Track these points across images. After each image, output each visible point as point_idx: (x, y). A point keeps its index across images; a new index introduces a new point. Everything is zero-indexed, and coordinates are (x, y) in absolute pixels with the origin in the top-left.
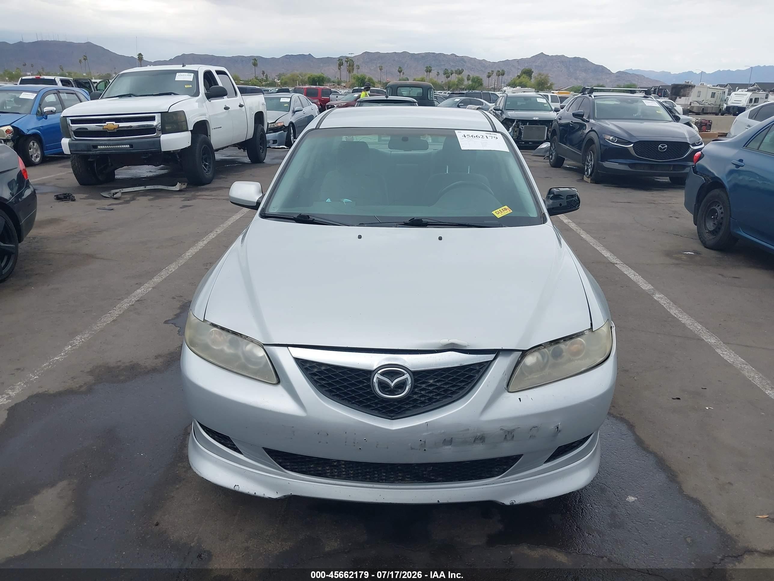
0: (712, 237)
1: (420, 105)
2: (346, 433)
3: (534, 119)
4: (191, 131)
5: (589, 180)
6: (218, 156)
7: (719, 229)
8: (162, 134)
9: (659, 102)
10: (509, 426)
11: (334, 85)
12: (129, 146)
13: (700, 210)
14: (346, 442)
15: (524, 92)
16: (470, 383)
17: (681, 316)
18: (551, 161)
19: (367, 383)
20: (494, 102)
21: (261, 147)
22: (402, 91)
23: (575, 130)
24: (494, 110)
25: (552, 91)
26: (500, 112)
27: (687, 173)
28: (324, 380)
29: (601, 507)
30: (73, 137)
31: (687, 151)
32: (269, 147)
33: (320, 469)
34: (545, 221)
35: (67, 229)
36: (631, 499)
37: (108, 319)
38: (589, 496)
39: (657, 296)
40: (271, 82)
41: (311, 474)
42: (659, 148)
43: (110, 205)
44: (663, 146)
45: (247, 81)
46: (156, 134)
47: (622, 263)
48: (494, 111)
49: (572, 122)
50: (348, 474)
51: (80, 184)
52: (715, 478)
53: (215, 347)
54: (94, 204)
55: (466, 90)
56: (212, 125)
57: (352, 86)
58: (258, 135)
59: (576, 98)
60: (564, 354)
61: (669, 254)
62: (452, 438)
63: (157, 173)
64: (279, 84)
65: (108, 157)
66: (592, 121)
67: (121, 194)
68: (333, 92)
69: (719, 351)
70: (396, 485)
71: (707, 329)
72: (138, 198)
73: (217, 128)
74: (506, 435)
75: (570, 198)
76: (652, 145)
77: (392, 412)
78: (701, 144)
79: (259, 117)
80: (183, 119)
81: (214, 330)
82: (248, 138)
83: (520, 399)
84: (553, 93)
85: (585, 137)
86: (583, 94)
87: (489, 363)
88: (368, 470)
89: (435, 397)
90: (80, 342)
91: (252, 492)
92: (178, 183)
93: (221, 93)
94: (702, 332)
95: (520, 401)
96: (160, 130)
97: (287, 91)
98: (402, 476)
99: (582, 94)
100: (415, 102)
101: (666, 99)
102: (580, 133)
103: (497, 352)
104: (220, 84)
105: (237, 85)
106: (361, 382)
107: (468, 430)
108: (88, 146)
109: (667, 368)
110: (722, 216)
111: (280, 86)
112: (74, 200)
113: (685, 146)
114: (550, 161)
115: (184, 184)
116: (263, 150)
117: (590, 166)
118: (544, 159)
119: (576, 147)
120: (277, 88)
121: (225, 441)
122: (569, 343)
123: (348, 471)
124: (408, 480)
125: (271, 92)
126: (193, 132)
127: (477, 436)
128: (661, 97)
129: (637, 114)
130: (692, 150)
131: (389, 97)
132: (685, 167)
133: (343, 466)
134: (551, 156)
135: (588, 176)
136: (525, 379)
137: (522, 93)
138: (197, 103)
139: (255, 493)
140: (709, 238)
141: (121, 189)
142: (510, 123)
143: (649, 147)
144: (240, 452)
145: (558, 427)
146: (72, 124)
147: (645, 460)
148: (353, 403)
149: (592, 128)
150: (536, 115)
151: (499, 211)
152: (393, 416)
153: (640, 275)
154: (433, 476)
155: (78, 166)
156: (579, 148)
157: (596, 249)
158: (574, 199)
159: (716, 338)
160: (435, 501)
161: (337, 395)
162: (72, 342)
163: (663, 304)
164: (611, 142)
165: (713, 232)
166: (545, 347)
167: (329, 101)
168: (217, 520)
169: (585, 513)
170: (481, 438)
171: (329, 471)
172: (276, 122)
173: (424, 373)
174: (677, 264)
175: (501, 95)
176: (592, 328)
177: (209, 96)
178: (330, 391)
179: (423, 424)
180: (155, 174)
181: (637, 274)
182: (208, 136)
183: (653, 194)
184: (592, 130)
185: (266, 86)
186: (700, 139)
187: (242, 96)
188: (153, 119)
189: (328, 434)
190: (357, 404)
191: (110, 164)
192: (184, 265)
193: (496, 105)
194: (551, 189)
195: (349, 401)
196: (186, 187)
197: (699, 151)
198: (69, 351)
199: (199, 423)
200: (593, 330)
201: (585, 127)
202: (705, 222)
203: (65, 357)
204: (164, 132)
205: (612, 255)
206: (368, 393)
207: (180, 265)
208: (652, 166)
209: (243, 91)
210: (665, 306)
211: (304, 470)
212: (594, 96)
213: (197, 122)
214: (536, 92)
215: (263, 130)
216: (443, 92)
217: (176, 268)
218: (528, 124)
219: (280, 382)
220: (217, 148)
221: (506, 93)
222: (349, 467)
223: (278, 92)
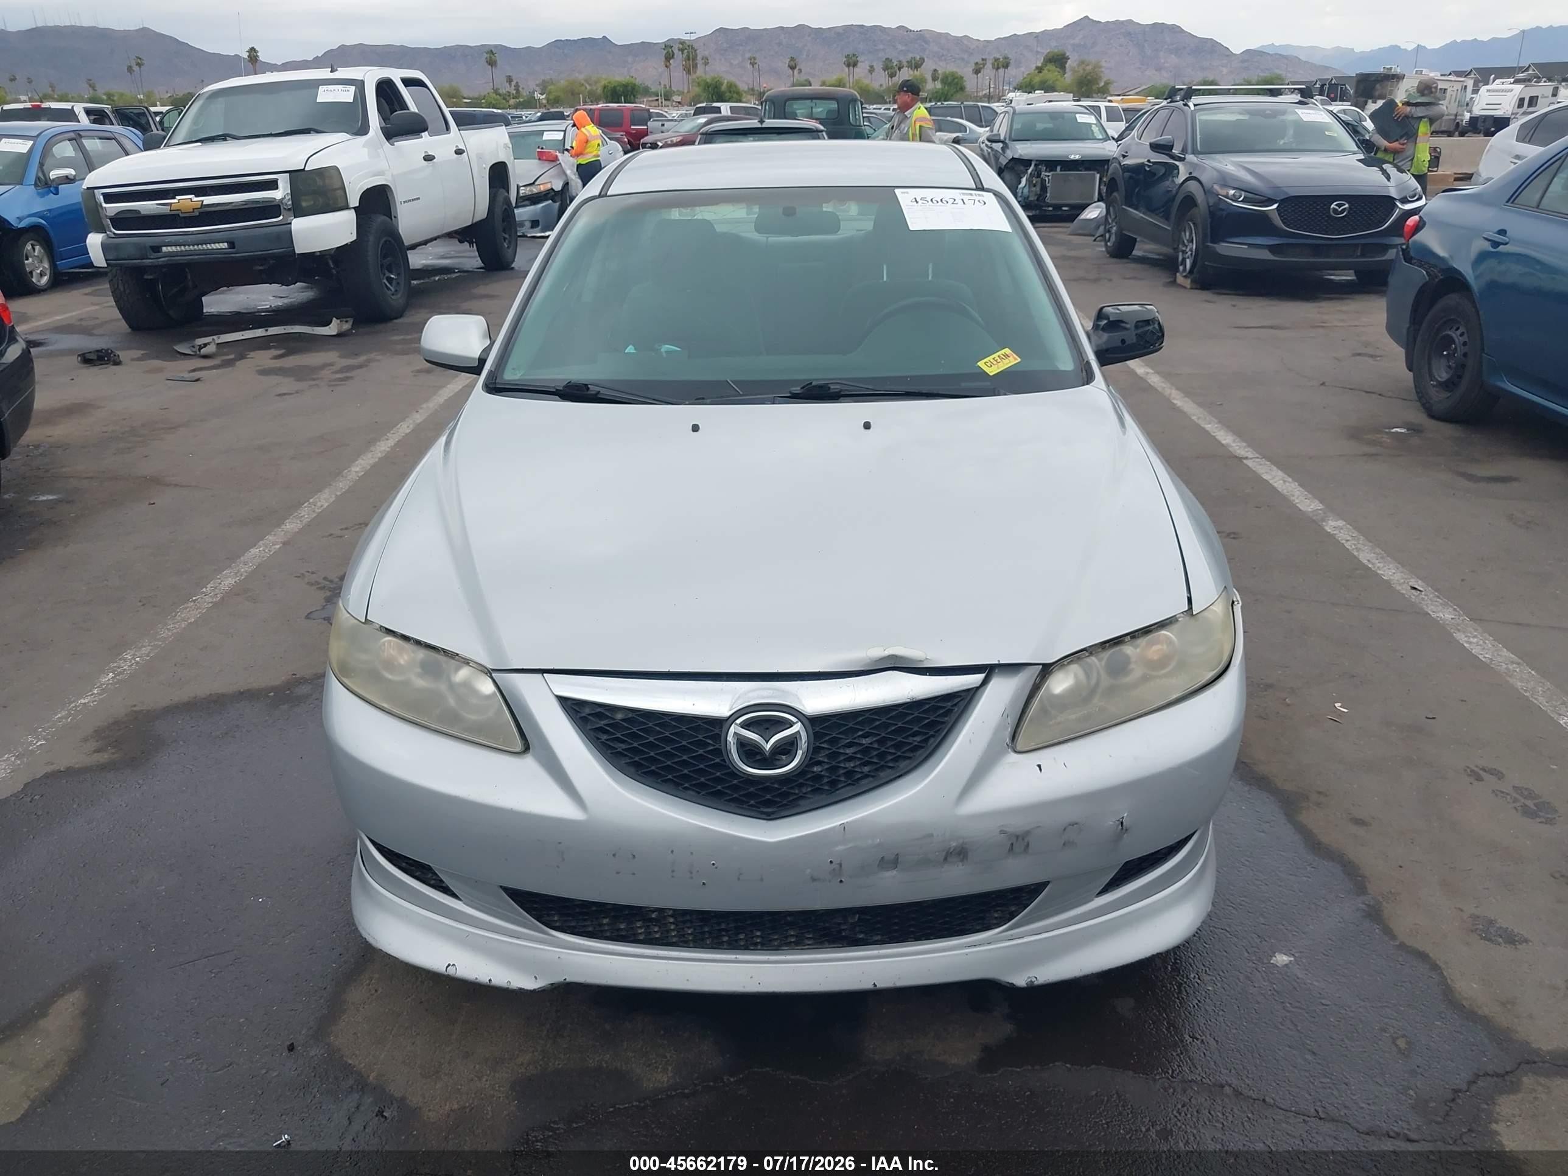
0: (1444, 395)
1: (832, 136)
2: (672, 852)
3: (1072, 157)
4: (354, 208)
5: (1187, 283)
6: (417, 260)
7: (1460, 377)
8: (295, 217)
9: (1331, 112)
10: (1017, 824)
11: (657, 100)
12: (226, 244)
13: (1419, 339)
14: (673, 871)
15: (1050, 101)
16: (933, 736)
17: (1381, 565)
18: (1109, 244)
19: (714, 746)
20: (987, 124)
21: (504, 235)
22: (795, 107)
23: (1156, 177)
24: (989, 140)
25: (1109, 98)
26: (1001, 145)
27: (1392, 260)
28: (623, 742)
29: (1219, 978)
30: (111, 231)
31: (1390, 213)
32: (524, 236)
33: (622, 926)
34: (1091, 379)
35: (105, 426)
36: (1282, 959)
37: (189, 614)
38: (1194, 956)
39: (1332, 525)
40: (526, 98)
41: (607, 937)
42: (1331, 211)
43: (194, 371)
44: (1339, 206)
45: (476, 99)
46: (281, 217)
47: (1257, 455)
48: (989, 144)
49: (1149, 161)
50: (684, 936)
51: (130, 327)
52: (1456, 908)
53: (390, 677)
54: (160, 370)
55: (930, 101)
56: (400, 195)
57: (695, 100)
58: (499, 212)
59: (1158, 111)
60: (1132, 666)
61: (1355, 434)
62: (897, 854)
63: (292, 300)
64: (544, 102)
65: (187, 270)
66: (1190, 157)
67: (215, 346)
68: (654, 115)
69: (1461, 637)
70: (785, 955)
71: (1436, 590)
72: (252, 354)
73: (409, 201)
74: (1012, 844)
75: (1142, 327)
76: (1318, 205)
77: (768, 803)
78: (1420, 199)
79: (499, 174)
80: (337, 185)
81: (390, 642)
82: (478, 218)
83: (1039, 766)
84: (1110, 101)
85: (1177, 193)
86: (1171, 102)
87: (972, 692)
88: (723, 926)
89: (860, 770)
90: (132, 665)
91: (483, 979)
92: (334, 319)
93: (415, 127)
94: (1426, 598)
95: (1041, 770)
96: (289, 209)
97: (561, 117)
98: (797, 936)
99: (1169, 100)
100: (822, 131)
101: (1346, 106)
102: (1167, 183)
103: (989, 670)
104: (413, 108)
105: (447, 107)
106: (701, 744)
107: (931, 835)
108: (141, 248)
109: (1353, 676)
110: (1466, 349)
111: (545, 106)
112: (117, 363)
113: (1386, 203)
114: (1106, 245)
115: (347, 322)
116: (510, 242)
117: (1189, 253)
118: (1095, 240)
119: (1161, 213)
120: (539, 112)
121: (423, 873)
122: (1142, 641)
123: (683, 929)
124: (810, 942)
125: (527, 119)
126: (360, 211)
127: (950, 848)
128: (1336, 101)
129: (1286, 140)
130: (1401, 212)
131: (767, 121)
132: (1385, 248)
133: (672, 920)
134: (1107, 235)
135: (1184, 274)
136: (1051, 723)
137: (1047, 104)
138: (366, 150)
139: (490, 980)
140: (1439, 398)
141: (215, 337)
142: (1022, 168)
143: (1310, 209)
144: (454, 895)
145: (1122, 823)
146: (106, 202)
147: (1309, 875)
148: (686, 789)
149: (1190, 173)
150: (1074, 150)
151: (992, 361)
152: (773, 813)
153: (1295, 480)
154: (861, 932)
155: (125, 291)
156: (1167, 217)
157: (1204, 429)
158: (1150, 328)
159: (1455, 610)
160: (867, 985)
161: (652, 773)
162: (115, 664)
163: (1344, 542)
164: (1230, 201)
165: (1448, 386)
166: (1091, 654)
167: (645, 133)
168: (418, 1034)
169: (1185, 993)
170: (959, 853)
171: (643, 930)
172: (536, 183)
173: (834, 720)
174: (1373, 455)
175: (1003, 109)
176: (1192, 608)
177: (391, 134)
178: (637, 765)
179: (834, 828)
180: (286, 301)
181: (1290, 480)
182: (391, 219)
183: (1320, 307)
184: (1191, 178)
185: (516, 107)
186: (1417, 189)
187: (459, 130)
188: (273, 185)
189: (634, 856)
190: (693, 790)
191: (190, 283)
192: (347, 491)
193: (992, 131)
194: (1102, 308)
195: (677, 785)
196: (350, 327)
197: (1416, 215)
198: (109, 684)
199: (368, 838)
200: (1194, 613)
201: (1176, 171)
202: (1430, 364)
203: (101, 697)
204: (299, 212)
205: (1238, 440)
206: (717, 766)
207: (339, 493)
208: (1317, 249)
209: (465, 121)
210: (1347, 545)
211: (590, 929)
212: (1195, 105)
213: (368, 189)
214: (1074, 101)
215: (507, 201)
216: (883, 108)
217: (332, 500)
218: (1059, 168)
219: (529, 749)
220: (414, 242)
221: (1012, 105)
222: (684, 922)
223: (541, 119)
